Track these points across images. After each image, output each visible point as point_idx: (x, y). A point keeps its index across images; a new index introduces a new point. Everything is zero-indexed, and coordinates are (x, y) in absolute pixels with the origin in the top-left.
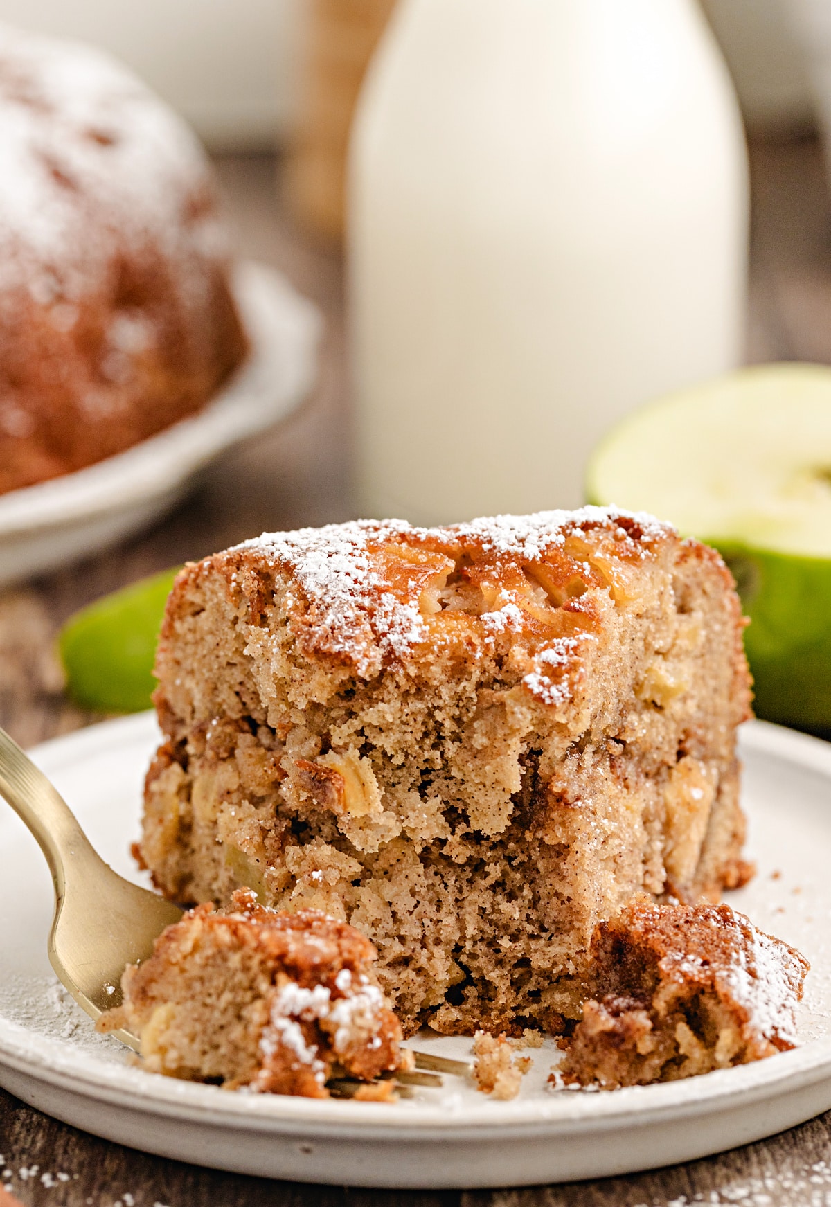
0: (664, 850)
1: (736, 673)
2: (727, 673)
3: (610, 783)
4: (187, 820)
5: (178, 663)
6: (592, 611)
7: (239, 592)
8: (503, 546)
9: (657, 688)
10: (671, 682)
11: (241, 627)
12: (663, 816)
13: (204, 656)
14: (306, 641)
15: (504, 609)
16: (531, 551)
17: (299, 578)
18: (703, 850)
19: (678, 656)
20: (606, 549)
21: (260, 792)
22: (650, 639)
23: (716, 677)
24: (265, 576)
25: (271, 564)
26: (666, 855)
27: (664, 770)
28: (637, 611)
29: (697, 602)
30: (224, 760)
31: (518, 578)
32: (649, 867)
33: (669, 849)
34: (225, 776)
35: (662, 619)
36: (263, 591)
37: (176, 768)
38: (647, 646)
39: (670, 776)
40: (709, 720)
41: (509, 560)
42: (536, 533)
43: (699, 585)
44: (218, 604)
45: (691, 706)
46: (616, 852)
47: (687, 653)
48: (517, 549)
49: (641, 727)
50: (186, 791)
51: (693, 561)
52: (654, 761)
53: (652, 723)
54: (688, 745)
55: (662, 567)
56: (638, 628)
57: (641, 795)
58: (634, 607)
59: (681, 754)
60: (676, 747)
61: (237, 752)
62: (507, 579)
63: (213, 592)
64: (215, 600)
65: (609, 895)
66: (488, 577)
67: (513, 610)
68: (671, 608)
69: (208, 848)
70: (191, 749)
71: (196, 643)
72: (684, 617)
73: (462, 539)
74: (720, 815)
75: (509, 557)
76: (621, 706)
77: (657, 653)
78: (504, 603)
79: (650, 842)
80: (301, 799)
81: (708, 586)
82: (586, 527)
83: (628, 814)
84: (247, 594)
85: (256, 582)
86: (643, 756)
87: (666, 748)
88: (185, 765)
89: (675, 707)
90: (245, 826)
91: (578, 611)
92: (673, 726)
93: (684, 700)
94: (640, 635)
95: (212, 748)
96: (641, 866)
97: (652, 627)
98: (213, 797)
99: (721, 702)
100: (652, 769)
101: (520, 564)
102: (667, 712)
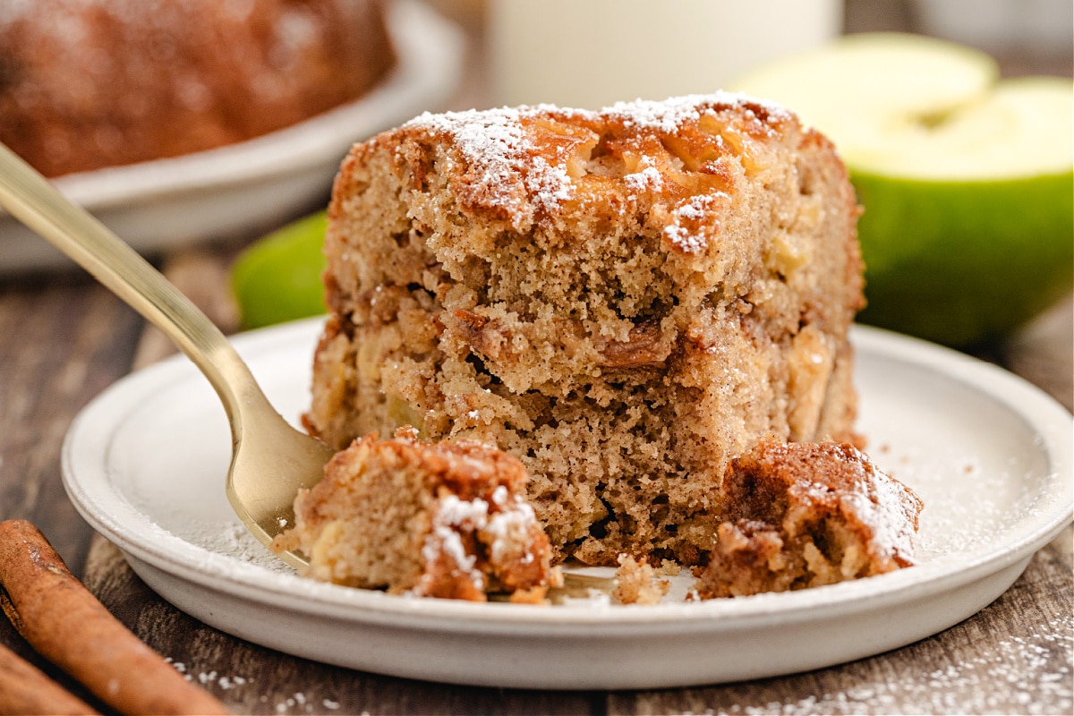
0: (786, 409)
1: (850, 259)
2: (842, 257)
3: (740, 338)
4: (352, 385)
5: (344, 240)
6: (726, 173)
7: (403, 163)
8: (644, 122)
9: (782, 258)
10: (794, 252)
11: (404, 196)
12: (787, 377)
13: (369, 230)
14: (465, 197)
15: (645, 171)
16: (669, 125)
17: (458, 145)
18: (821, 418)
19: (800, 231)
20: (736, 126)
21: (421, 349)
22: (775, 210)
23: (833, 258)
24: (427, 147)
25: (432, 134)
26: (790, 414)
27: (787, 337)
28: (765, 181)
29: (817, 185)
30: (386, 323)
31: (657, 148)
32: (774, 422)
33: (792, 408)
34: (389, 338)
35: (785, 195)
36: (425, 160)
37: (343, 339)
38: (773, 217)
39: (792, 344)
40: (827, 298)
41: (649, 134)
42: (673, 111)
43: (819, 170)
44: (383, 178)
45: (812, 280)
46: (746, 400)
47: (809, 230)
48: (658, 124)
49: (767, 291)
50: (351, 358)
51: (813, 147)
52: (779, 327)
53: (776, 292)
54: (809, 316)
55: (787, 147)
56: (766, 198)
57: (768, 354)
58: (762, 177)
59: (802, 324)
60: (798, 318)
61: (400, 315)
62: (648, 149)
63: (379, 167)
64: (381, 174)
65: (740, 440)
66: (630, 148)
67: (653, 173)
68: (794, 186)
69: (372, 407)
70: (357, 319)
71: (362, 219)
72: (805, 198)
73: (606, 117)
74: (835, 388)
75: (648, 131)
76: (750, 268)
77: (781, 227)
78: (645, 167)
79: (775, 399)
80: (459, 347)
81: (827, 172)
82: (718, 108)
83: (756, 369)
84: (410, 163)
85: (418, 152)
86: (769, 320)
87: (789, 316)
88: (351, 336)
89: (797, 279)
90: (407, 376)
91: (713, 173)
92: (795, 297)
93: (805, 272)
94: (767, 205)
95: (376, 313)
96: (767, 419)
97: (778, 200)
98: (377, 357)
99: (837, 283)
100: (777, 334)
101: (658, 137)
102: (791, 283)
